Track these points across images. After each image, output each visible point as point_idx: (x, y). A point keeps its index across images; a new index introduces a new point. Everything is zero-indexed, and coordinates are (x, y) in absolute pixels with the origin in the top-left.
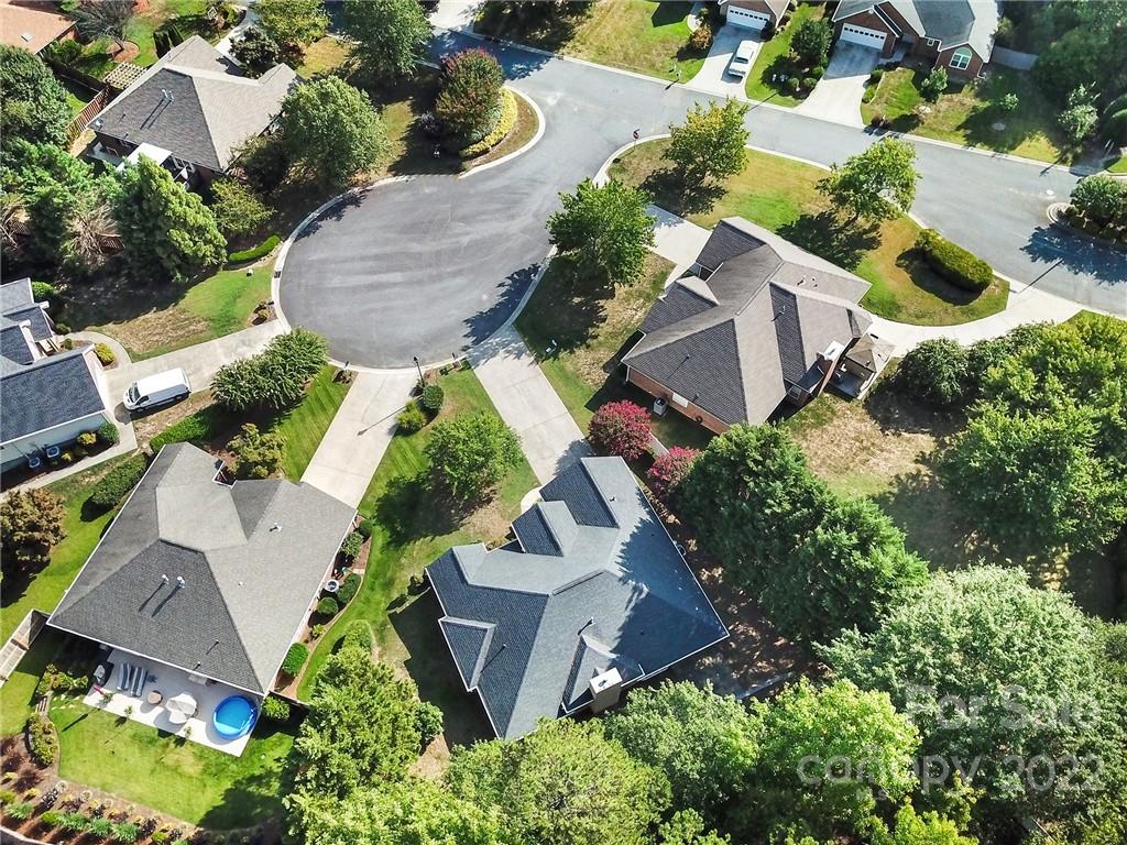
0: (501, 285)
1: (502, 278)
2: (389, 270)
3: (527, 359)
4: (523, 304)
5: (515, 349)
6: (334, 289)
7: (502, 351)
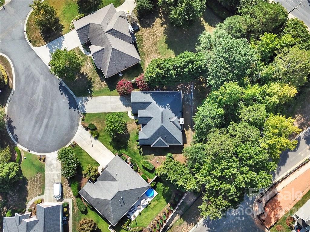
0: (62, 95)
1: (59, 93)
2: (42, 121)
3: (89, 99)
4: (71, 92)
5: (85, 100)
6: (42, 138)
7: (84, 104)
